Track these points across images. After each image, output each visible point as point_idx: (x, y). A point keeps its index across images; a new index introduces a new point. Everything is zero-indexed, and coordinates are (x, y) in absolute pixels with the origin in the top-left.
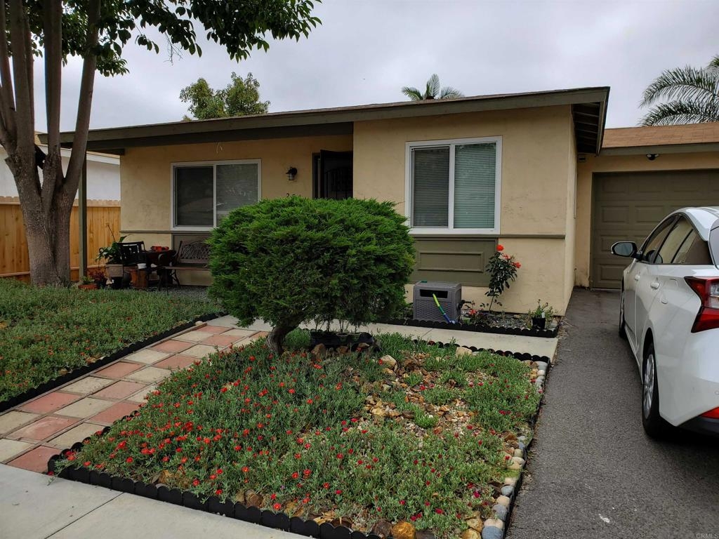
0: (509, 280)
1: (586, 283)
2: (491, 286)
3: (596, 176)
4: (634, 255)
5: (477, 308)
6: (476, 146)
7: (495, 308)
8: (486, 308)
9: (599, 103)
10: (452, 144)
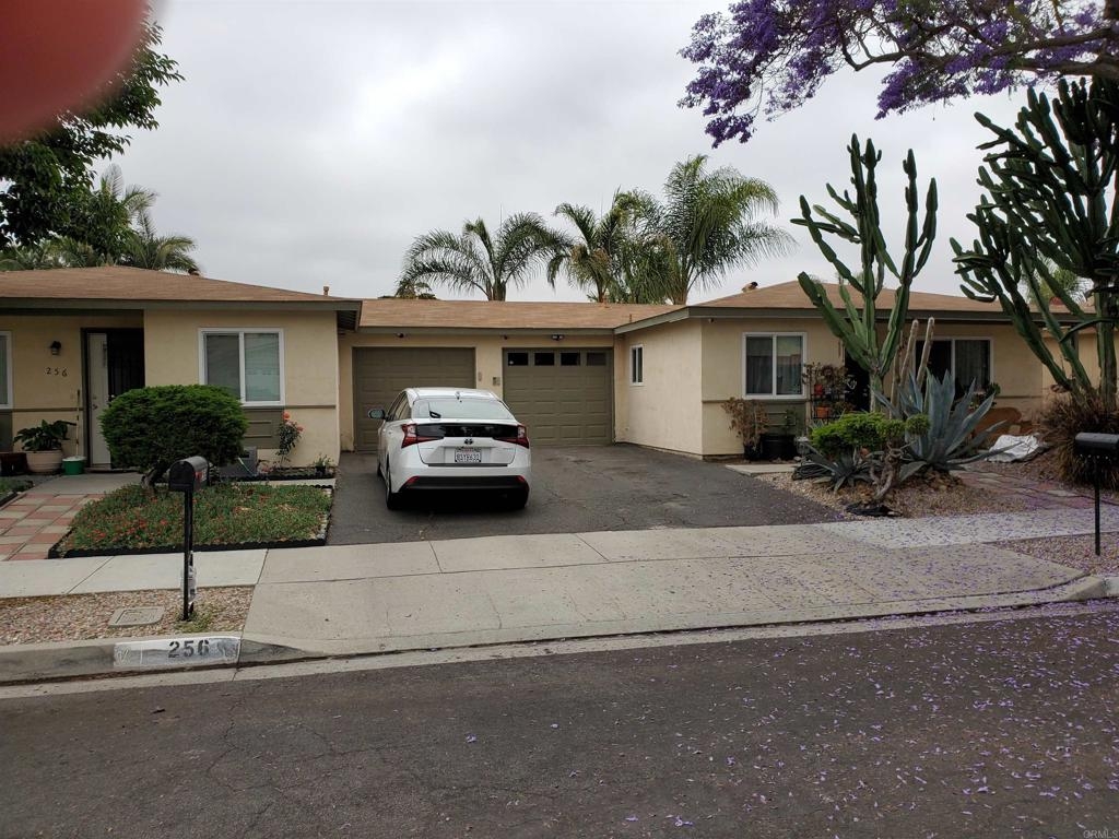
0: (295, 441)
1: (351, 448)
2: (281, 447)
3: (356, 350)
4: (383, 418)
5: (271, 465)
6: (261, 335)
7: (286, 465)
8: (278, 466)
9: (355, 312)
10: (241, 332)
